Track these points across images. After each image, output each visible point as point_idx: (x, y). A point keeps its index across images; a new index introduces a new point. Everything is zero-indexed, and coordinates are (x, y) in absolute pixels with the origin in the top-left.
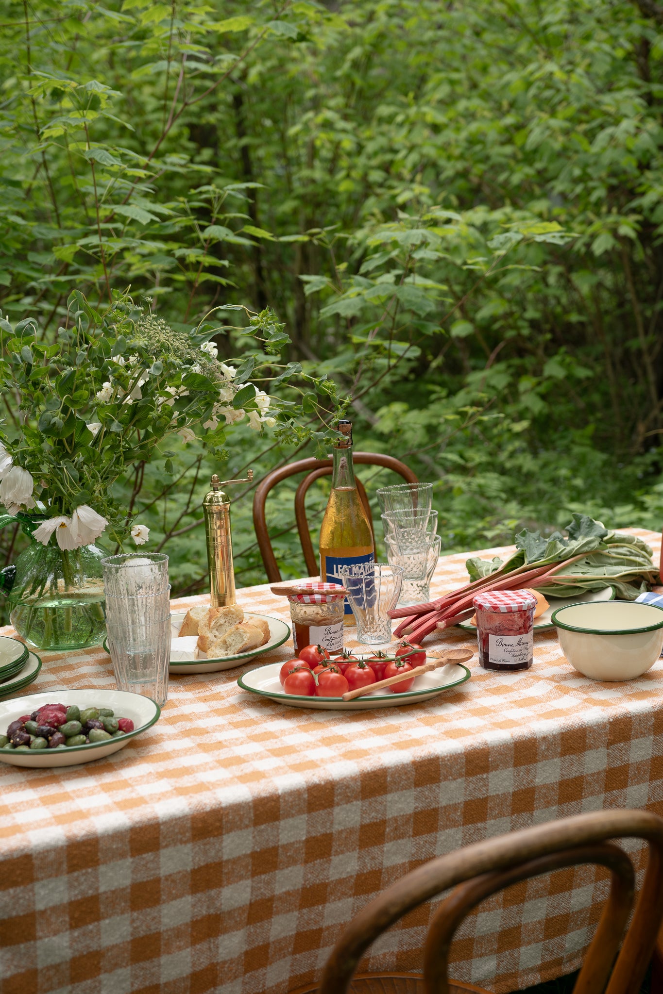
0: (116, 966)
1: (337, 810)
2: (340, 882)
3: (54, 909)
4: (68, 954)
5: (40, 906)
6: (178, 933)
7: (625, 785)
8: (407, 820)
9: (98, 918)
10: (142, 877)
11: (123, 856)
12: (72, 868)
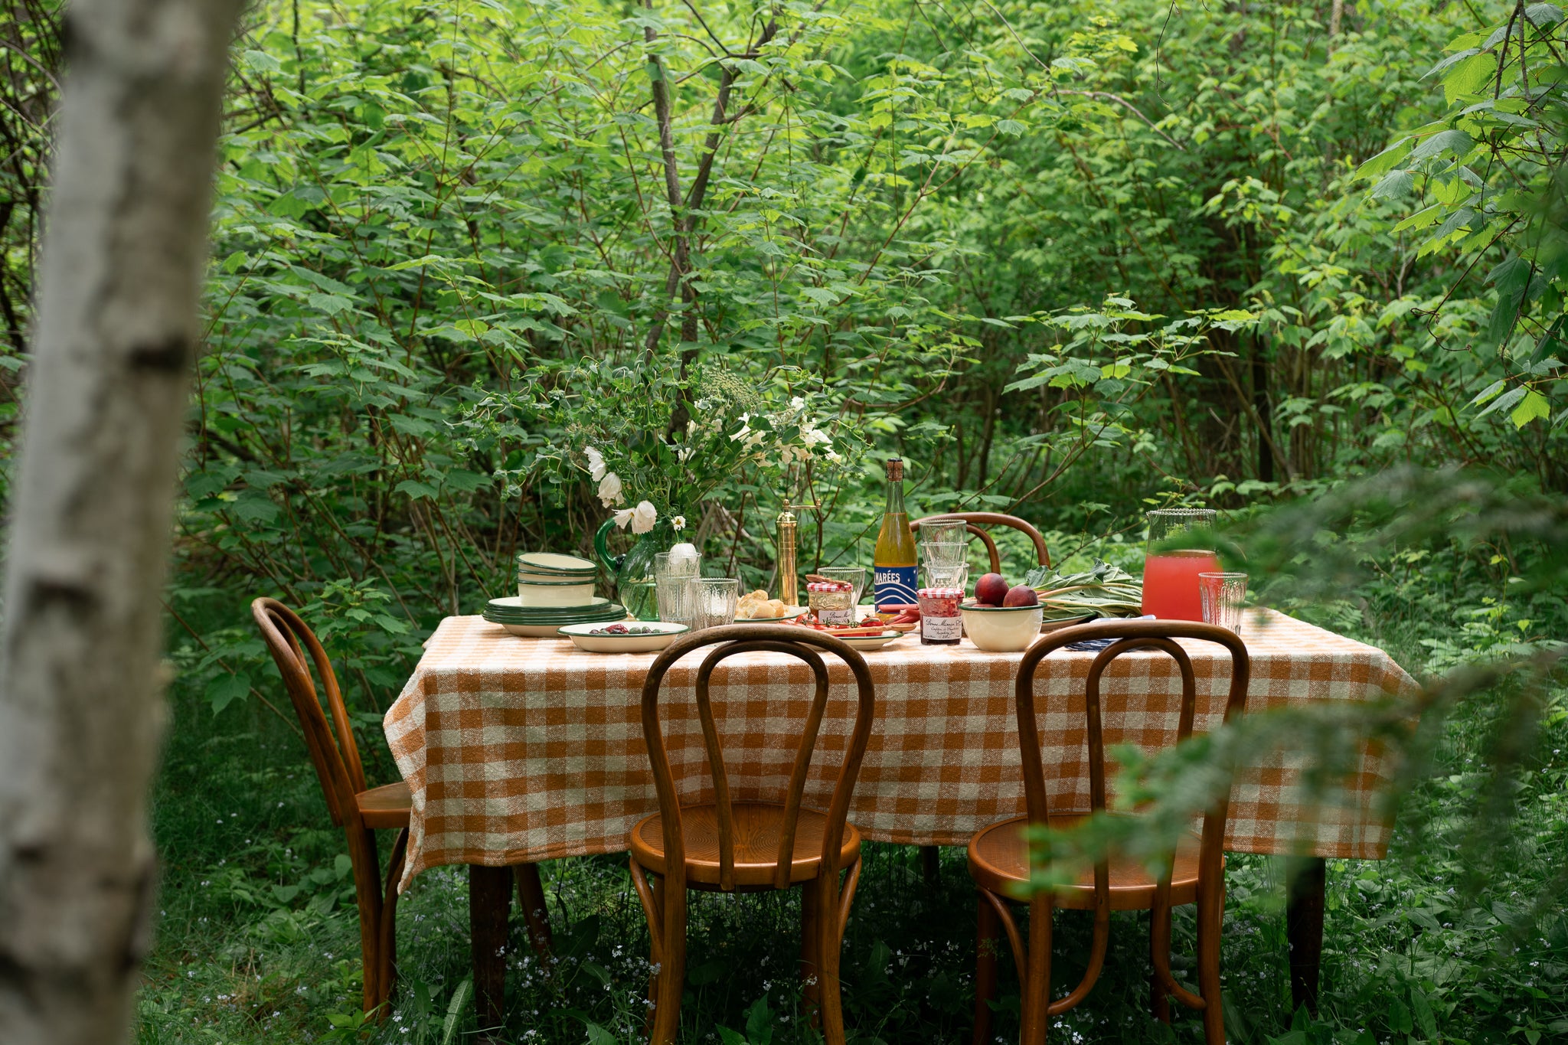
0: (576, 754)
1: (730, 688)
2: (733, 736)
3: (537, 710)
4: (545, 739)
5: (529, 707)
6: (618, 745)
7: (965, 714)
8: (783, 705)
9: (565, 722)
10: (594, 703)
11: (581, 688)
12: (549, 688)
